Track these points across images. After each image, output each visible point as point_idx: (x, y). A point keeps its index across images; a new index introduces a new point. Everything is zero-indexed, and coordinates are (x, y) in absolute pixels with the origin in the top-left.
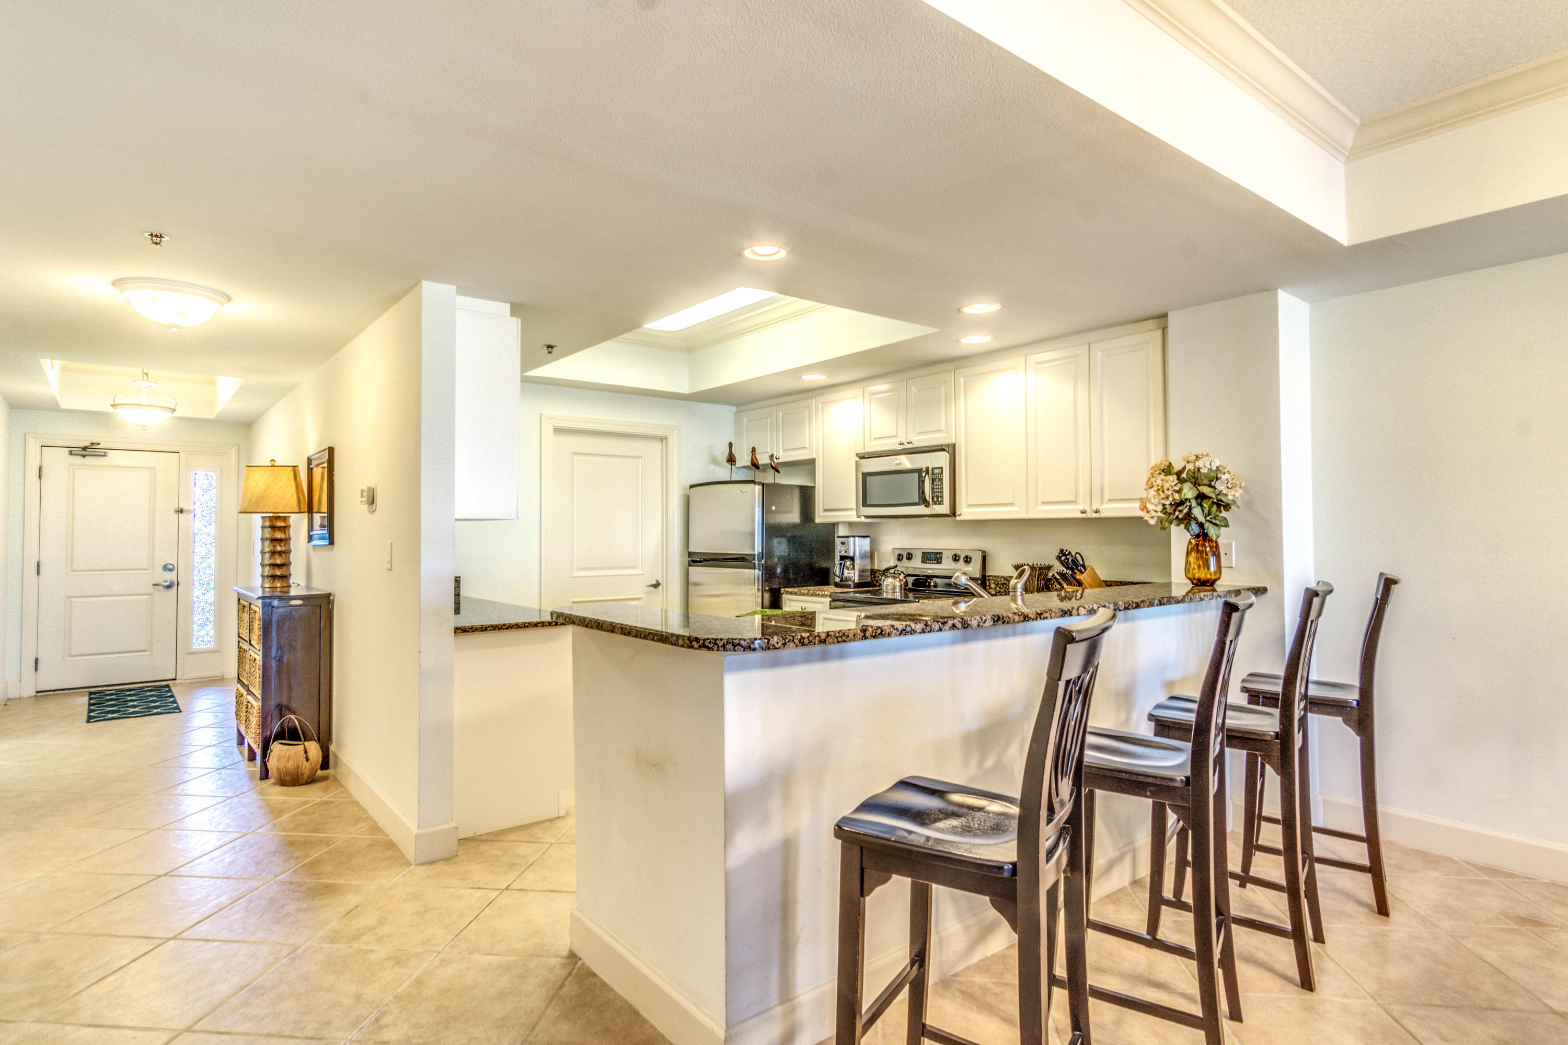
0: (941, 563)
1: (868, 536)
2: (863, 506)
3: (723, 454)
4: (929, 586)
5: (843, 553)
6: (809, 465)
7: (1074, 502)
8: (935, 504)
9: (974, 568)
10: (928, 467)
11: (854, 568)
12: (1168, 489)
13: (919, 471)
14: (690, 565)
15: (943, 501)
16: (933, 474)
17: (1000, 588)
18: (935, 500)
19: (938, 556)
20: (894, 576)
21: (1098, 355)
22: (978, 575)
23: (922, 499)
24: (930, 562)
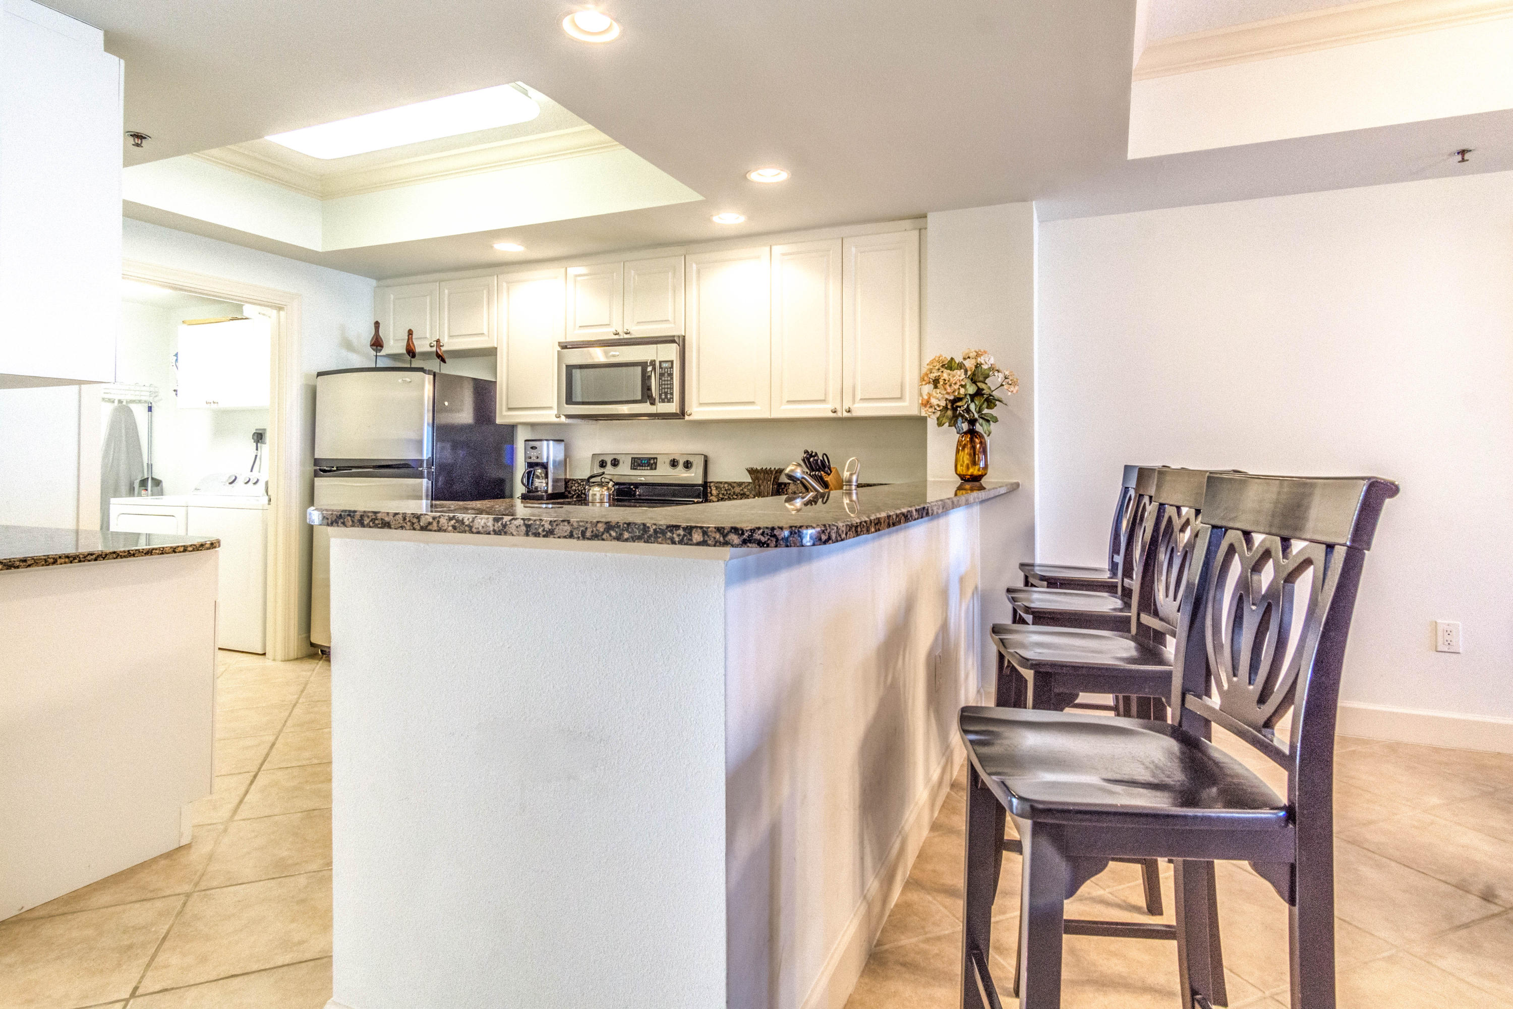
0: (655, 469)
1: (562, 441)
2: (567, 403)
3: (367, 335)
4: (634, 495)
5: (534, 460)
6: (490, 354)
7: (823, 401)
8: (663, 401)
9: (695, 474)
10: (655, 361)
11: (547, 477)
12: (955, 384)
13: (643, 365)
14: (316, 474)
15: (673, 398)
16: (661, 367)
17: (723, 494)
18: (663, 397)
19: (652, 462)
20: (601, 485)
21: (852, 250)
22: (700, 482)
23: (647, 396)
24: (641, 468)
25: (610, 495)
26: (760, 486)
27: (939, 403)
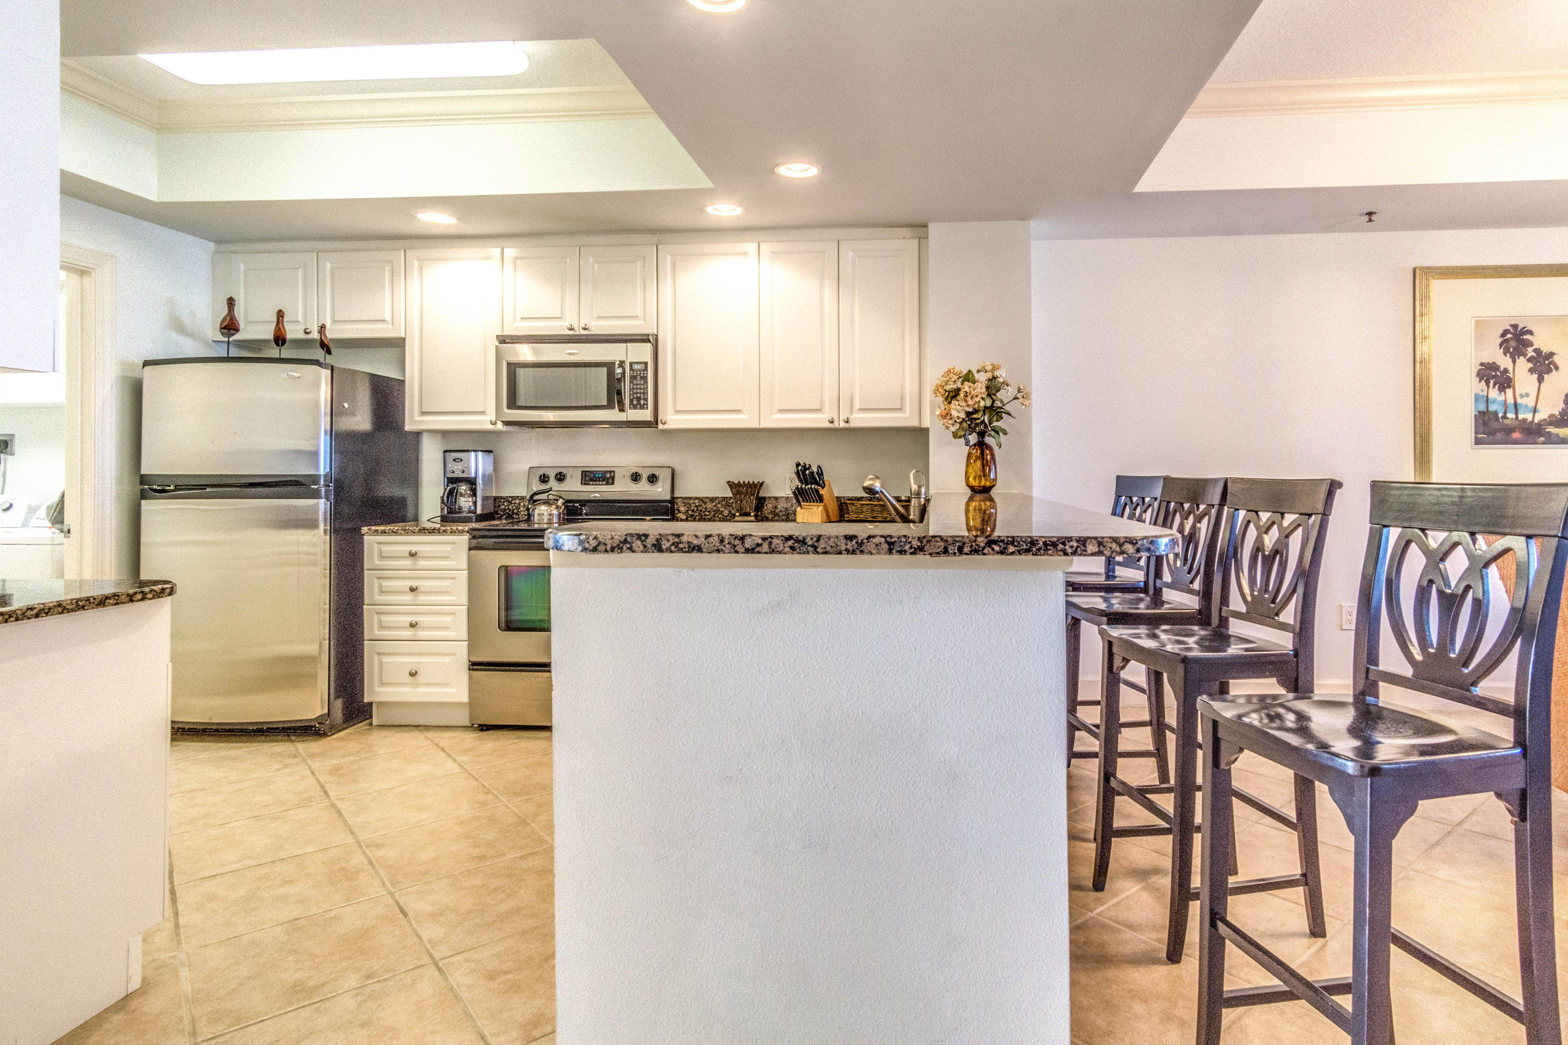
0: (613, 483)
1: (491, 452)
2: (508, 408)
5: (454, 475)
6: (399, 344)
7: (819, 410)
8: (635, 407)
9: (663, 487)
10: (626, 362)
11: (474, 494)
13: (610, 366)
14: (143, 496)
15: (647, 404)
16: (631, 369)
17: (693, 511)
18: (635, 402)
19: (608, 475)
20: (547, 502)
21: (848, 254)
22: (668, 497)
23: (616, 401)
24: (594, 483)
25: (559, 514)
26: (741, 501)
27: (959, 415)
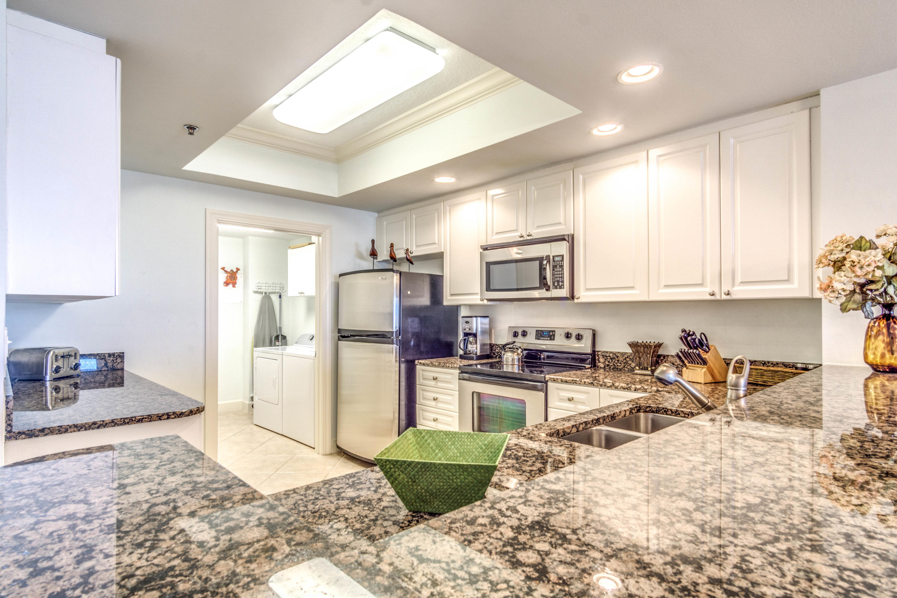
0: (554, 339)
1: (487, 317)
2: (487, 290)
3: (366, 248)
4: (540, 359)
5: (467, 331)
6: (439, 257)
7: (701, 285)
8: (556, 288)
9: (585, 344)
10: (549, 256)
11: (476, 343)
12: (869, 265)
13: (541, 259)
14: (339, 340)
15: (564, 285)
16: (554, 261)
17: (609, 363)
18: (556, 284)
19: (551, 334)
20: (512, 350)
21: (730, 142)
22: (589, 351)
23: (543, 284)
24: (543, 338)
25: (519, 359)
26: (640, 358)
